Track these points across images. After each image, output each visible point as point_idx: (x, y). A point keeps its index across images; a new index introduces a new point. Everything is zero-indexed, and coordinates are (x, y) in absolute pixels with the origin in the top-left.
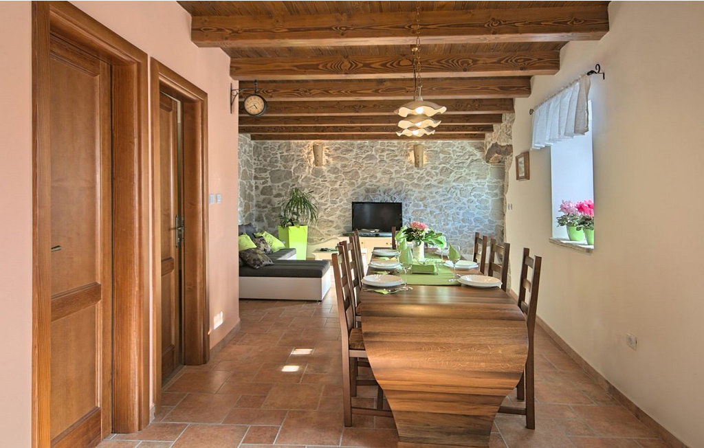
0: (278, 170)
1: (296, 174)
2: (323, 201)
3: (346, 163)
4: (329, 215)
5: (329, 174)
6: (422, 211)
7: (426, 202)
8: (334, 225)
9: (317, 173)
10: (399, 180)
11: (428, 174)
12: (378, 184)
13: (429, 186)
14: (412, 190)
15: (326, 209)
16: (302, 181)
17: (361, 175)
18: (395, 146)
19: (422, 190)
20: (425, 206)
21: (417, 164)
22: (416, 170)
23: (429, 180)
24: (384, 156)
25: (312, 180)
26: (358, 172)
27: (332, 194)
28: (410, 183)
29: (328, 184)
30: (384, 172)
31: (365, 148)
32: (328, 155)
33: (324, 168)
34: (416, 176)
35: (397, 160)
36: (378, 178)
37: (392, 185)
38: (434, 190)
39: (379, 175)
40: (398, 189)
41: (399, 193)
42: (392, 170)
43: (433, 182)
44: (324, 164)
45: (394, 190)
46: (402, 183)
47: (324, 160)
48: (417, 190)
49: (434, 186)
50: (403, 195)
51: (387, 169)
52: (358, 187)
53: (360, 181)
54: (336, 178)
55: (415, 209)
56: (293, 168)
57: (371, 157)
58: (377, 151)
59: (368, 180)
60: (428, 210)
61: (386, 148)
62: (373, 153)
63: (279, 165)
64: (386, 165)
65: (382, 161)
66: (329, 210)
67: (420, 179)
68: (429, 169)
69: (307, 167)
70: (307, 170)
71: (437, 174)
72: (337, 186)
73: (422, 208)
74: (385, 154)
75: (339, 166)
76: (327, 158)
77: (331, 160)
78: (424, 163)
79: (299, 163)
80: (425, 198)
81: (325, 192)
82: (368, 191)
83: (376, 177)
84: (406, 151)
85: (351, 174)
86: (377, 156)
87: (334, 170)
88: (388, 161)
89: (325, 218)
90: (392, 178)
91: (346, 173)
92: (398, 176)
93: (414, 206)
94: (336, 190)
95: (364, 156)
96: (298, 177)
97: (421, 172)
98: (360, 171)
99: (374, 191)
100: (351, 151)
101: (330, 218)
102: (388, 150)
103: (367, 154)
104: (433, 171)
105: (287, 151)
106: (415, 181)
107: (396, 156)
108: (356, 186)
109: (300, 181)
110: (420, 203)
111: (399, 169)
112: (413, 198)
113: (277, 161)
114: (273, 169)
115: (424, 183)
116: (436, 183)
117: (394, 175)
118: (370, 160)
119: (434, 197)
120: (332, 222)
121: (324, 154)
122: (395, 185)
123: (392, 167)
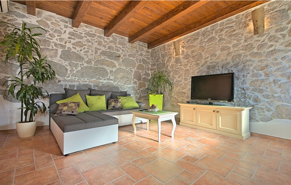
0: (160, 63)
1: (167, 64)
2: (180, 79)
3: (194, 49)
4: (183, 89)
5: (184, 60)
6: (262, 81)
7: (268, 70)
8: (186, 96)
9: (177, 61)
10: (237, 53)
11: (272, 38)
12: (217, 61)
13: (273, 52)
14: (250, 60)
15: (181, 84)
16: (170, 68)
17: (203, 56)
18: (233, 22)
19: (263, 58)
20: (267, 75)
21: (256, 31)
22: (256, 37)
23: (272, 46)
24: (222, 35)
25: (175, 66)
26: (201, 54)
27: (185, 74)
28: (248, 53)
29: (183, 67)
30: (223, 49)
31: (207, 33)
32: (183, 47)
33: (181, 56)
34: (255, 45)
35: (235, 35)
36: (218, 55)
37: (229, 59)
38: (279, 55)
39: (218, 53)
40: (235, 62)
41: (236, 65)
42: (230, 46)
43: (278, 46)
44: (180, 53)
45: (232, 64)
46: (240, 55)
47: (181, 51)
48: (257, 59)
49: (280, 51)
50: (241, 67)
51: (225, 45)
52: (202, 66)
53: (203, 61)
54: (187, 62)
55: (254, 79)
56: (166, 61)
57: (212, 39)
58: (216, 32)
59: (209, 58)
60: (271, 79)
61: (225, 27)
62: (214, 35)
63: (160, 60)
64: (225, 42)
65: (221, 39)
66: (183, 85)
67: (261, 46)
68: (273, 33)
69: (173, 58)
70: (172, 60)
71: (284, 36)
72: (188, 68)
73: (263, 77)
74: (223, 32)
75: (189, 53)
76: (182, 49)
77: (185, 50)
78: (266, 27)
79: (169, 56)
80: (267, 66)
81: (181, 73)
82: (209, 68)
83: (216, 55)
84: (245, 22)
85: (197, 57)
86: (217, 37)
87: (187, 57)
88: (226, 38)
89: (181, 90)
90: (230, 53)
91: (193, 57)
92: (236, 49)
93: (253, 76)
94: (188, 70)
95: (206, 40)
96: (168, 65)
97: (262, 39)
98: (203, 53)
99: (214, 67)
100: (197, 39)
101: (184, 91)
102: (226, 28)
103: (208, 38)
104: (278, 34)
105: (164, 51)
106: (255, 50)
107: (234, 31)
108: (200, 65)
109: (169, 68)
110: (261, 72)
111: (236, 42)
112: (251, 68)
113: (159, 58)
114: (158, 63)
115: (266, 50)
116: (282, 47)
117: (231, 50)
118: (211, 41)
119: (280, 63)
120: (184, 93)
121: (180, 47)
122: (232, 58)
123: (230, 42)
